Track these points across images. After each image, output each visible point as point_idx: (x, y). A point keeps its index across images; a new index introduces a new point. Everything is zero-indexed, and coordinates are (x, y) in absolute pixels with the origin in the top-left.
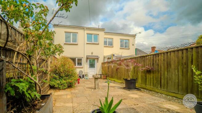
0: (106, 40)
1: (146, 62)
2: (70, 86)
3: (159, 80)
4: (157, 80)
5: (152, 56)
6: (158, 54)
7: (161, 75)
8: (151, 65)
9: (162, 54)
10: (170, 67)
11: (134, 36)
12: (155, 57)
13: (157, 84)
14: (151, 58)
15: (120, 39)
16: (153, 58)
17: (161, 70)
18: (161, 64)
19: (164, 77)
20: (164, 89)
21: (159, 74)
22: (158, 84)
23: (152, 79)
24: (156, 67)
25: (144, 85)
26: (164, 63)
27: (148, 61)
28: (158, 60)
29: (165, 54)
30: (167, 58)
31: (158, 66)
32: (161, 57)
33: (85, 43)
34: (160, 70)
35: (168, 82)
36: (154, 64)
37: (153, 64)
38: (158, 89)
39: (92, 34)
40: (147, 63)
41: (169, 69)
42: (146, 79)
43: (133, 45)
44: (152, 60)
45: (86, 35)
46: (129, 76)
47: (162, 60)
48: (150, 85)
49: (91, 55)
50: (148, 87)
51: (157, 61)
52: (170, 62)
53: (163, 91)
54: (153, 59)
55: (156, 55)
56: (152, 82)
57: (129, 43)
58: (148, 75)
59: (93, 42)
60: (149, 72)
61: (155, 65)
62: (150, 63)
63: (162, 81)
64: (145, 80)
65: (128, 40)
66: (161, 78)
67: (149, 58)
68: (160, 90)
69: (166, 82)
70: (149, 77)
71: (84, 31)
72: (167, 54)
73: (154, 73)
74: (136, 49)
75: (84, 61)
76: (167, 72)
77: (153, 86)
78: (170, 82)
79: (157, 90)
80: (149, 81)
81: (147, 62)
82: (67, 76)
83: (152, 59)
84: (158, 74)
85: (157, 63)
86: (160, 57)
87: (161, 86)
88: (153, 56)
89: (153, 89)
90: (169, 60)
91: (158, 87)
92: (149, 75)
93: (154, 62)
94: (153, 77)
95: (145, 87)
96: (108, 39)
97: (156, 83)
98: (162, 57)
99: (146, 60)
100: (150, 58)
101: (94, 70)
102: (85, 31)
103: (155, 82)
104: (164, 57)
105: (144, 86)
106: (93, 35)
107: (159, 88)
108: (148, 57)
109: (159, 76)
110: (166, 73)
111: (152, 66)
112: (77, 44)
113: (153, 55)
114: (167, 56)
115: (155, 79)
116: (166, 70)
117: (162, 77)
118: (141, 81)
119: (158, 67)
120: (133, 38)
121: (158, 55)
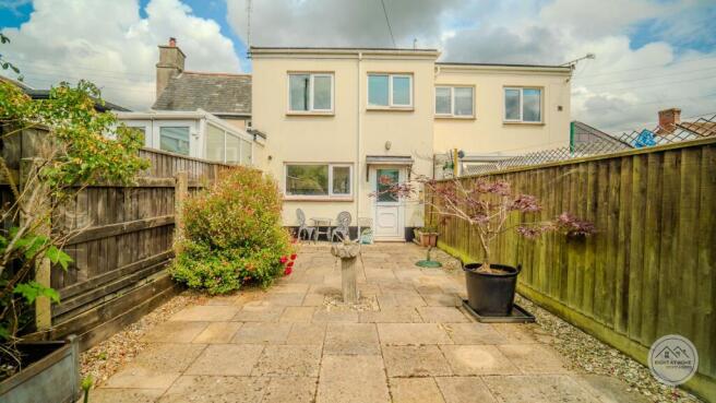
0: (444, 94)
1: (566, 192)
2: (251, 282)
3: (618, 286)
4: (611, 286)
5: (591, 169)
6: (618, 159)
7: (627, 265)
8: (585, 210)
9: (637, 162)
10: (672, 232)
11: (566, 71)
12: (603, 171)
13: (609, 303)
14: (586, 174)
15: (504, 86)
16: (596, 175)
17: (628, 239)
18: (628, 210)
19: (641, 275)
20: (639, 335)
21: (620, 259)
22: (613, 303)
23: (587, 276)
24: (606, 220)
25: (557, 298)
26: (644, 208)
27: (573, 190)
28: (619, 190)
29: (650, 159)
30: (660, 182)
31: (617, 218)
32: (632, 176)
33: (362, 109)
34: (622, 237)
35: (661, 306)
36: (599, 205)
37: (595, 205)
38: (612, 329)
39: (386, 75)
40: (572, 200)
41: (665, 242)
42: (565, 272)
43: (560, 108)
44: (590, 189)
45: (365, 81)
46: (485, 256)
47: (635, 188)
48: (581, 305)
49: (383, 154)
50: (572, 308)
51: (613, 192)
52: (674, 203)
53: (633, 344)
54: (596, 182)
55: (607, 161)
56: (587, 289)
57: (541, 102)
58: (571, 255)
59: (392, 104)
60: (575, 239)
61: (602, 210)
62: (580, 198)
63: (631, 296)
64: (561, 276)
65: (539, 89)
66: (626, 278)
67: (578, 173)
68: (619, 334)
69: (648, 302)
70: (575, 263)
71: (358, 65)
72: (662, 161)
73: (599, 247)
74: (572, 124)
75: (357, 174)
76: (658, 253)
77: (593, 312)
78: (671, 308)
79: (606, 334)
80: (575, 282)
81: (569, 193)
82: (235, 246)
83: (591, 179)
84: (616, 256)
85: (611, 199)
86: (624, 173)
87: (625, 315)
88: (598, 166)
89: (592, 326)
90: (666, 194)
91: (611, 321)
92: (578, 257)
93: (601, 197)
94: (593, 265)
95: (559, 307)
96: (453, 89)
97: (605, 297)
98: (636, 177)
99: (566, 183)
100: (581, 178)
101: (394, 210)
102: (361, 63)
103: (601, 291)
104: (644, 176)
105: (554, 299)
106: (391, 77)
107: (617, 327)
108: (573, 171)
109: (620, 268)
110: (652, 257)
111: (590, 217)
112: (333, 116)
113: (597, 162)
114: (661, 169)
115: (600, 278)
116: (652, 244)
117: (633, 275)
118: (548, 277)
119: (616, 225)
120: (560, 80)
121: (614, 162)
